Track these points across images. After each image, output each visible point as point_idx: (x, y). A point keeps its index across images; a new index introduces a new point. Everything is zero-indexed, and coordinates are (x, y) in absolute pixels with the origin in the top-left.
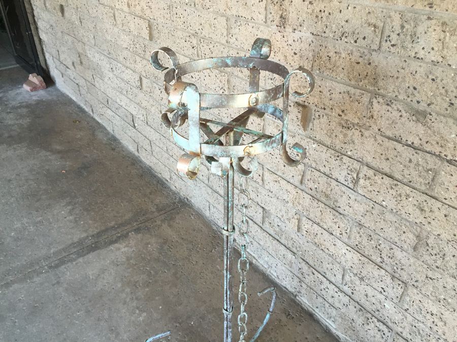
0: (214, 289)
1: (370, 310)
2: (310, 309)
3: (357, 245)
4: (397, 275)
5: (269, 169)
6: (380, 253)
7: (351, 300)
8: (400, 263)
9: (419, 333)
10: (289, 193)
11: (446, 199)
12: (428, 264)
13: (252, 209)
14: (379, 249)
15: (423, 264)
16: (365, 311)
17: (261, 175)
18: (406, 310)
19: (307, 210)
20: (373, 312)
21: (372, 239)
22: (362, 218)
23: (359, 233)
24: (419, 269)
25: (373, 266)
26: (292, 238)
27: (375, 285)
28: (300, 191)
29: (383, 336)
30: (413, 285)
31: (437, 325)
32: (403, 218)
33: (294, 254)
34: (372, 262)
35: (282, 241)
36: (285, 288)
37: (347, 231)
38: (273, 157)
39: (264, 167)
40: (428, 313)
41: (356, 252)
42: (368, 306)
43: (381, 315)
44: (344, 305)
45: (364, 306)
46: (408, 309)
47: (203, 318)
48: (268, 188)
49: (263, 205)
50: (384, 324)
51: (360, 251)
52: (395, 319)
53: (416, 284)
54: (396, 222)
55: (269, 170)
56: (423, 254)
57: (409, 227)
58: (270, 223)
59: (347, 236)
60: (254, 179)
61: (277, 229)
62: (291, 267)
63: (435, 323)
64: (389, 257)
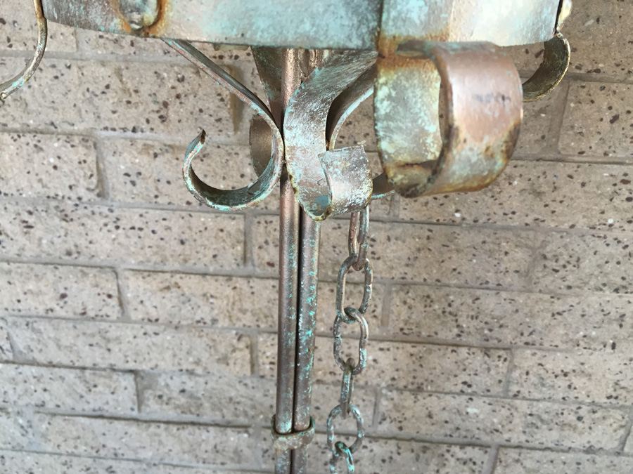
1: (441, 438)
3: (402, 329)
4: (493, 343)
5: (136, 267)
6: (454, 318)
7: (401, 443)
8: (493, 318)
9: (542, 421)
10: (211, 300)
11: (581, 153)
12: (550, 292)
13: (100, 388)
14: (450, 313)
15: (541, 296)
16: (434, 445)
17: (115, 293)
18: (515, 396)
19: (266, 317)
20: (448, 439)
21: (432, 301)
22: (407, 270)
23: (405, 303)
24: (537, 308)
25: (441, 353)
26: (231, 399)
27: (449, 386)
28: (241, 283)
29: (474, 467)
30: (527, 344)
31: (575, 388)
32: (497, 229)
33: (245, 428)
34: (438, 344)
35: (205, 419)
37: (376, 313)
38: (141, 234)
39: (119, 270)
40: (556, 376)
41: (400, 345)
42: (436, 432)
43: (464, 433)
44: (384, 461)
45: (428, 438)
46: (519, 392)
48: (140, 317)
49: (131, 366)
50: (473, 445)
51: (409, 338)
52: (493, 423)
53: (530, 340)
54: (484, 242)
55: (139, 271)
56: (538, 278)
57: (514, 238)
58: (160, 397)
59: (379, 322)
60: (91, 314)
61: (183, 400)
62: (239, 462)
63: (573, 386)
64: (472, 318)
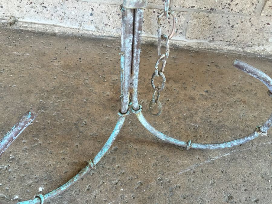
0: (30, 74)
2: (149, 39)
36: (109, 36)
47: (42, 107)
